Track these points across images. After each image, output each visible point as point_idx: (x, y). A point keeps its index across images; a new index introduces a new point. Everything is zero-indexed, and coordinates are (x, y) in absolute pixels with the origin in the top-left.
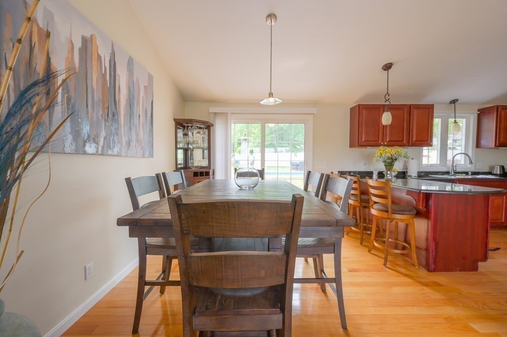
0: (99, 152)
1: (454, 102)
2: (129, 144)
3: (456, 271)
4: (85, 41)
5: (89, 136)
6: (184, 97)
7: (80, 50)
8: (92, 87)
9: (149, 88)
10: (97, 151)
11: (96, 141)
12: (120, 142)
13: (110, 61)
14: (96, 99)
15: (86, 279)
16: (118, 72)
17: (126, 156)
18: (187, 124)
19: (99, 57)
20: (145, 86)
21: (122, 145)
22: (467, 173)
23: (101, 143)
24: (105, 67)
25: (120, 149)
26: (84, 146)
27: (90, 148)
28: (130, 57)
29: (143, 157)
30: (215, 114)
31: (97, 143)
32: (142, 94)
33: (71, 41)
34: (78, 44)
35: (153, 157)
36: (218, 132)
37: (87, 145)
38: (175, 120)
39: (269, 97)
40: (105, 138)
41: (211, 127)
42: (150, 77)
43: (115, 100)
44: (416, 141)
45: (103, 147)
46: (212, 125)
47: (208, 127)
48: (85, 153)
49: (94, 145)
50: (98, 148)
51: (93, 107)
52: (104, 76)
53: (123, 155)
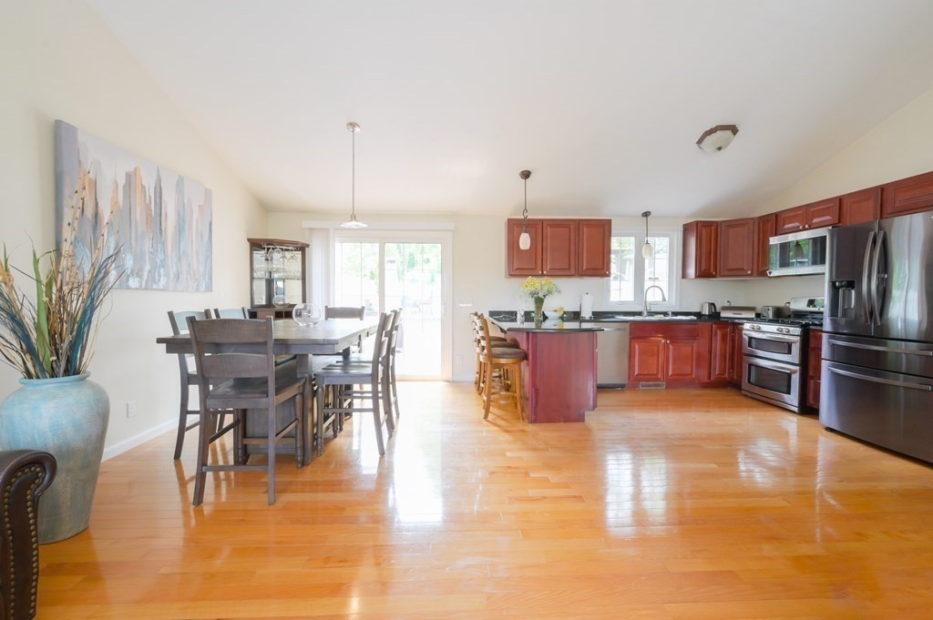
0: (143, 286)
1: (646, 214)
2: (178, 277)
3: (560, 421)
4: (129, 176)
5: (132, 271)
6: (266, 208)
7: (124, 186)
8: (136, 221)
9: (206, 207)
10: (141, 286)
11: (139, 275)
12: (167, 275)
13: (155, 188)
14: (139, 232)
15: (128, 416)
16: (165, 197)
17: (175, 290)
18: (268, 245)
19: (143, 187)
20: (200, 206)
21: (168, 278)
22: (665, 314)
23: (145, 277)
24: (150, 197)
25: (167, 282)
26: (128, 280)
27: (133, 282)
28: (179, 176)
29: (197, 290)
30: (311, 229)
31: (141, 277)
32: (196, 215)
33: (116, 181)
34: (122, 181)
35: (211, 291)
36: (316, 256)
37: (131, 280)
38: (249, 240)
39: (352, 220)
40: (150, 271)
41: (307, 249)
42: (208, 194)
43: (161, 229)
44: (587, 269)
45: (147, 282)
46: (308, 246)
47: (302, 248)
48: (128, 288)
49: (137, 279)
50: (141, 283)
51: (137, 241)
52: (148, 207)
53: (171, 289)
